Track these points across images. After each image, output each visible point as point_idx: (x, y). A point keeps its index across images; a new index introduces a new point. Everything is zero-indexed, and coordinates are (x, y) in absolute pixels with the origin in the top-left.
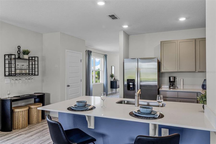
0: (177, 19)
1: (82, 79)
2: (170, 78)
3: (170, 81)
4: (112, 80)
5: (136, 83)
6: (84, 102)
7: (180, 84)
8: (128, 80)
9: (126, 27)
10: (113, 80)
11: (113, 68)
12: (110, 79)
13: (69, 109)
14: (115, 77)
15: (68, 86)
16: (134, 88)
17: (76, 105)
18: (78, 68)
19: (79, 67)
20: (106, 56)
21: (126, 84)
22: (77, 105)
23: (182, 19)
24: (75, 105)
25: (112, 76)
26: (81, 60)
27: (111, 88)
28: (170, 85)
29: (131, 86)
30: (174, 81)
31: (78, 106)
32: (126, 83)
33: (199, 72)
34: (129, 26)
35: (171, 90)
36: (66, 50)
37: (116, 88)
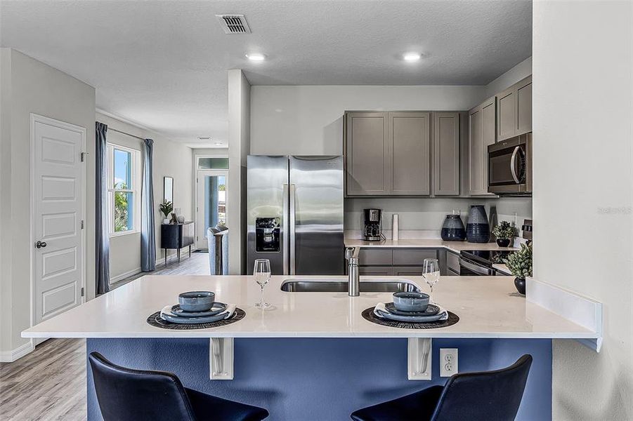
0: (399, 57)
1: (84, 218)
2: (367, 212)
3: (367, 222)
4: (167, 222)
5: (284, 230)
6: (202, 295)
7: (390, 228)
8: (259, 221)
9: (256, 59)
10: (171, 221)
11: (168, 181)
12: (160, 219)
13: (155, 320)
14: (173, 212)
15: (40, 245)
16: (276, 245)
17: (178, 306)
18: (73, 180)
19: (74, 178)
20: (148, 145)
21: (251, 233)
22: (181, 307)
23: (412, 58)
24: (175, 308)
25: (166, 209)
26: (82, 154)
27: (162, 247)
28: (368, 231)
29: (268, 239)
30: (378, 222)
31: (186, 309)
32: (252, 229)
33: (438, 197)
34: (266, 57)
35: (371, 245)
36: (33, 117)
37: (180, 247)
